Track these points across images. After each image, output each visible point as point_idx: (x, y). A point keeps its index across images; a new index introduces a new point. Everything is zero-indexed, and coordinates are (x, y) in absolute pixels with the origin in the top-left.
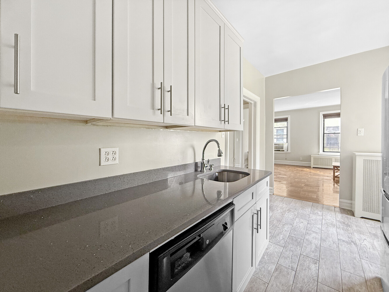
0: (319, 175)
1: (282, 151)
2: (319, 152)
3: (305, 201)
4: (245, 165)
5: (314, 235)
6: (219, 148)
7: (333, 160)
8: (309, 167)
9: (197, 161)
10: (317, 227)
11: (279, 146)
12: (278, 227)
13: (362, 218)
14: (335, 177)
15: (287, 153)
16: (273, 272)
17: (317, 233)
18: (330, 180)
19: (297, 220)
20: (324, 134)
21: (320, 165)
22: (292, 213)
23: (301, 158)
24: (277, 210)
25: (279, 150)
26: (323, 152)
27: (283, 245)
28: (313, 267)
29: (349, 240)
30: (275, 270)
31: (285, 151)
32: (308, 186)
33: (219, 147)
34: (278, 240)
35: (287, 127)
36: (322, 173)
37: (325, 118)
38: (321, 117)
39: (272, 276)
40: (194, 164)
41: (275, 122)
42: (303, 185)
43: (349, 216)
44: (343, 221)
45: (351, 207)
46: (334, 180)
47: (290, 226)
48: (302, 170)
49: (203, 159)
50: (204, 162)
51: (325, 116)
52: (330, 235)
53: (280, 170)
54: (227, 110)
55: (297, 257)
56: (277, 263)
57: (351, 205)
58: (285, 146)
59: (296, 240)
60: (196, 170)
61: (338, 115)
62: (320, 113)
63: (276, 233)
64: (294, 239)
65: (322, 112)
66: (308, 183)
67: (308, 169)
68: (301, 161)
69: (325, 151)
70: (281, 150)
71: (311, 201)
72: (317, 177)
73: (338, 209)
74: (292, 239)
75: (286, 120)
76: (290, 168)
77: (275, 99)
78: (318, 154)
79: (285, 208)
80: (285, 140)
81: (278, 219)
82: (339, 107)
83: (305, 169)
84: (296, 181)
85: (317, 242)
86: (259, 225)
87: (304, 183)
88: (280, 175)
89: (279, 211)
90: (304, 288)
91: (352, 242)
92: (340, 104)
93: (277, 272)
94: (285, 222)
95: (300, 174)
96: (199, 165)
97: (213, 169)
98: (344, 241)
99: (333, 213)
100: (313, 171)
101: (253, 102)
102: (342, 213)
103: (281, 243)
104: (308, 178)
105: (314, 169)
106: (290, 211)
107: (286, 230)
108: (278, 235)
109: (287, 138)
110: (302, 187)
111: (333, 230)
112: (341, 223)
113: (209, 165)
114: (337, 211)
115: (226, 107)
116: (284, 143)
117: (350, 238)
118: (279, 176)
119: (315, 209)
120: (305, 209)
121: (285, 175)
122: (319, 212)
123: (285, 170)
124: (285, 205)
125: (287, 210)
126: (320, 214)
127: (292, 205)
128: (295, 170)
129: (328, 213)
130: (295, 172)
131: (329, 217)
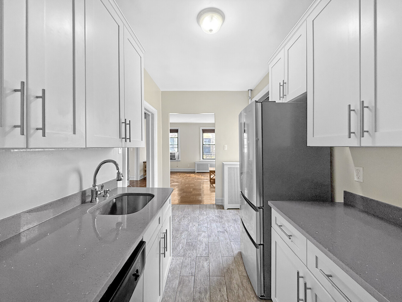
0: (201, 179)
3: (194, 204)
4: (140, 176)
5: (203, 234)
6: (119, 171)
7: (209, 165)
8: (194, 173)
9: (84, 189)
10: (204, 227)
11: (172, 155)
12: (178, 237)
13: (228, 209)
14: (211, 179)
15: (178, 161)
16: (178, 288)
17: (205, 232)
18: (208, 182)
19: (191, 225)
20: (203, 145)
21: (201, 170)
22: (187, 219)
23: (188, 165)
24: (175, 220)
27: (183, 254)
28: (206, 264)
29: (223, 230)
30: (178, 284)
31: (177, 159)
32: (195, 190)
33: (118, 169)
34: (179, 250)
35: (178, 138)
36: (203, 177)
37: (204, 133)
38: (201, 131)
39: (177, 293)
40: (81, 194)
41: (170, 132)
42: (191, 190)
43: (221, 210)
44: (219, 215)
45: (222, 202)
46: (210, 181)
47: (187, 233)
48: (189, 176)
49: (94, 185)
50: (96, 189)
51: (204, 131)
52: (213, 230)
53: (173, 178)
54: (128, 126)
55: (194, 261)
56: (180, 276)
57: (221, 201)
58: (176, 155)
59: (192, 244)
60: (83, 202)
61: (213, 131)
62: (200, 128)
63: (175, 244)
64: (191, 244)
65: (202, 128)
66: (195, 187)
67: (193, 175)
68: (189, 167)
69: (204, 158)
70: (173, 158)
71: (198, 203)
72: (200, 181)
73: (215, 206)
74: (189, 245)
75: (177, 131)
77: (170, 113)
78: (199, 161)
79: (180, 215)
80: (176, 150)
81: (176, 229)
82: (214, 124)
83: (191, 175)
84: (186, 187)
85: (205, 240)
86: (165, 248)
87: (192, 187)
88: (174, 182)
89: (176, 220)
90: (202, 289)
91: (225, 230)
92: (214, 122)
93: (181, 286)
94: (182, 230)
95: (189, 179)
96: (89, 193)
97: (108, 195)
98: (221, 232)
99: (213, 210)
100: (197, 176)
101: (150, 114)
102: (217, 209)
103: (181, 252)
104: (194, 182)
105: (197, 174)
106: (185, 217)
107: (183, 238)
108: (178, 245)
109: (178, 148)
110: (191, 192)
111: (214, 225)
112: (218, 217)
113: (103, 191)
114: (215, 208)
115: (127, 122)
116: (176, 152)
117: (224, 228)
118: (173, 184)
119: (202, 210)
120: (195, 212)
121: (177, 182)
122: (205, 212)
123: (177, 177)
124: (180, 212)
125: (182, 217)
126: (205, 214)
127: (186, 211)
128: (185, 176)
129: (210, 211)
130: (185, 178)
131: (211, 215)
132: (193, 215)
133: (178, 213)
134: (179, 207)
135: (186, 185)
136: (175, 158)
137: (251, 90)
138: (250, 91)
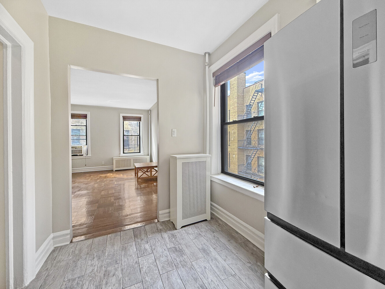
0: (124, 179)
1: (80, 155)
2: (120, 154)
7: (132, 161)
8: (111, 171)
11: (76, 149)
13: (183, 227)
14: (137, 178)
15: (86, 158)
18: (133, 182)
20: (124, 135)
21: (121, 167)
23: (103, 162)
25: (77, 155)
26: (123, 153)
31: (85, 155)
35: (86, 126)
37: (124, 120)
38: (121, 119)
41: (72, 118)
45: (169, 217)
48: (106, 177)
51: (125, 118)
58: (84, 149)
61: (138, 119)
62: (120, 114)
65: (122, 114)
67: (111, 174)
68: (104, 165)
69: (125, 152)
70: (78, 154)
75: (85, 117)
76: (92, 176)
78: (119, 156)
80: (84, 142)
83: (108, 175)
87: (112, 195)
95: (105, 182)
100: (117, 176)
102: (166, 231)
104: (114, 186)
105: (116, 172)
109: (86, 139)
112: (174, 252)
114: (161, 230)
116: (83, 146)
119: (139, 241)
120: (129, 250)
121: (87, 189)
122: (147, 246)
123: (86, 180)
124: (96, 262)
125: (102, 275)
126: (149, 250)
127: (109, 255)
128: (98, 177)
129: (155, 239)
130: (98, 181)
131: (159, 249)
132: (126, 260)
133: (92, 265)
134: (93, 247)
135: (103, 193)
136: (82, 154)
137: (209, 54)
138: (207, 55)
